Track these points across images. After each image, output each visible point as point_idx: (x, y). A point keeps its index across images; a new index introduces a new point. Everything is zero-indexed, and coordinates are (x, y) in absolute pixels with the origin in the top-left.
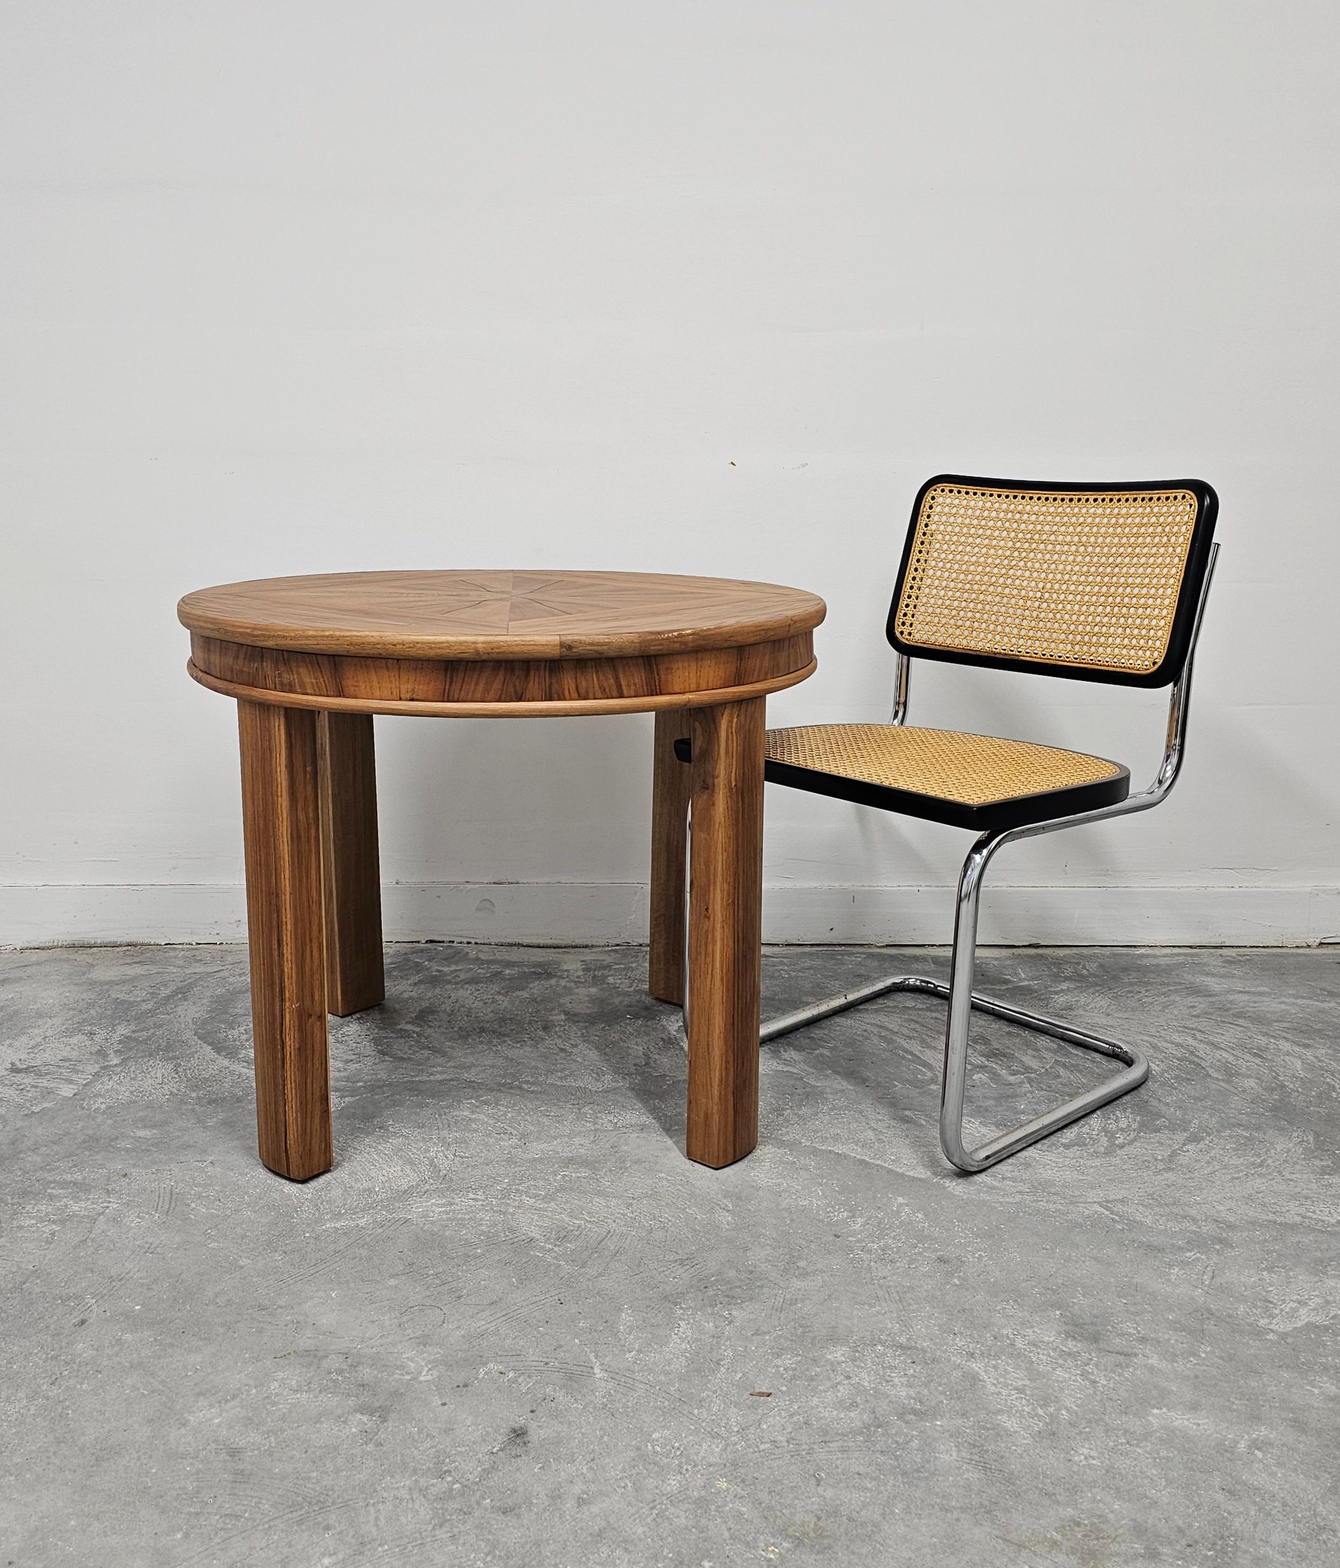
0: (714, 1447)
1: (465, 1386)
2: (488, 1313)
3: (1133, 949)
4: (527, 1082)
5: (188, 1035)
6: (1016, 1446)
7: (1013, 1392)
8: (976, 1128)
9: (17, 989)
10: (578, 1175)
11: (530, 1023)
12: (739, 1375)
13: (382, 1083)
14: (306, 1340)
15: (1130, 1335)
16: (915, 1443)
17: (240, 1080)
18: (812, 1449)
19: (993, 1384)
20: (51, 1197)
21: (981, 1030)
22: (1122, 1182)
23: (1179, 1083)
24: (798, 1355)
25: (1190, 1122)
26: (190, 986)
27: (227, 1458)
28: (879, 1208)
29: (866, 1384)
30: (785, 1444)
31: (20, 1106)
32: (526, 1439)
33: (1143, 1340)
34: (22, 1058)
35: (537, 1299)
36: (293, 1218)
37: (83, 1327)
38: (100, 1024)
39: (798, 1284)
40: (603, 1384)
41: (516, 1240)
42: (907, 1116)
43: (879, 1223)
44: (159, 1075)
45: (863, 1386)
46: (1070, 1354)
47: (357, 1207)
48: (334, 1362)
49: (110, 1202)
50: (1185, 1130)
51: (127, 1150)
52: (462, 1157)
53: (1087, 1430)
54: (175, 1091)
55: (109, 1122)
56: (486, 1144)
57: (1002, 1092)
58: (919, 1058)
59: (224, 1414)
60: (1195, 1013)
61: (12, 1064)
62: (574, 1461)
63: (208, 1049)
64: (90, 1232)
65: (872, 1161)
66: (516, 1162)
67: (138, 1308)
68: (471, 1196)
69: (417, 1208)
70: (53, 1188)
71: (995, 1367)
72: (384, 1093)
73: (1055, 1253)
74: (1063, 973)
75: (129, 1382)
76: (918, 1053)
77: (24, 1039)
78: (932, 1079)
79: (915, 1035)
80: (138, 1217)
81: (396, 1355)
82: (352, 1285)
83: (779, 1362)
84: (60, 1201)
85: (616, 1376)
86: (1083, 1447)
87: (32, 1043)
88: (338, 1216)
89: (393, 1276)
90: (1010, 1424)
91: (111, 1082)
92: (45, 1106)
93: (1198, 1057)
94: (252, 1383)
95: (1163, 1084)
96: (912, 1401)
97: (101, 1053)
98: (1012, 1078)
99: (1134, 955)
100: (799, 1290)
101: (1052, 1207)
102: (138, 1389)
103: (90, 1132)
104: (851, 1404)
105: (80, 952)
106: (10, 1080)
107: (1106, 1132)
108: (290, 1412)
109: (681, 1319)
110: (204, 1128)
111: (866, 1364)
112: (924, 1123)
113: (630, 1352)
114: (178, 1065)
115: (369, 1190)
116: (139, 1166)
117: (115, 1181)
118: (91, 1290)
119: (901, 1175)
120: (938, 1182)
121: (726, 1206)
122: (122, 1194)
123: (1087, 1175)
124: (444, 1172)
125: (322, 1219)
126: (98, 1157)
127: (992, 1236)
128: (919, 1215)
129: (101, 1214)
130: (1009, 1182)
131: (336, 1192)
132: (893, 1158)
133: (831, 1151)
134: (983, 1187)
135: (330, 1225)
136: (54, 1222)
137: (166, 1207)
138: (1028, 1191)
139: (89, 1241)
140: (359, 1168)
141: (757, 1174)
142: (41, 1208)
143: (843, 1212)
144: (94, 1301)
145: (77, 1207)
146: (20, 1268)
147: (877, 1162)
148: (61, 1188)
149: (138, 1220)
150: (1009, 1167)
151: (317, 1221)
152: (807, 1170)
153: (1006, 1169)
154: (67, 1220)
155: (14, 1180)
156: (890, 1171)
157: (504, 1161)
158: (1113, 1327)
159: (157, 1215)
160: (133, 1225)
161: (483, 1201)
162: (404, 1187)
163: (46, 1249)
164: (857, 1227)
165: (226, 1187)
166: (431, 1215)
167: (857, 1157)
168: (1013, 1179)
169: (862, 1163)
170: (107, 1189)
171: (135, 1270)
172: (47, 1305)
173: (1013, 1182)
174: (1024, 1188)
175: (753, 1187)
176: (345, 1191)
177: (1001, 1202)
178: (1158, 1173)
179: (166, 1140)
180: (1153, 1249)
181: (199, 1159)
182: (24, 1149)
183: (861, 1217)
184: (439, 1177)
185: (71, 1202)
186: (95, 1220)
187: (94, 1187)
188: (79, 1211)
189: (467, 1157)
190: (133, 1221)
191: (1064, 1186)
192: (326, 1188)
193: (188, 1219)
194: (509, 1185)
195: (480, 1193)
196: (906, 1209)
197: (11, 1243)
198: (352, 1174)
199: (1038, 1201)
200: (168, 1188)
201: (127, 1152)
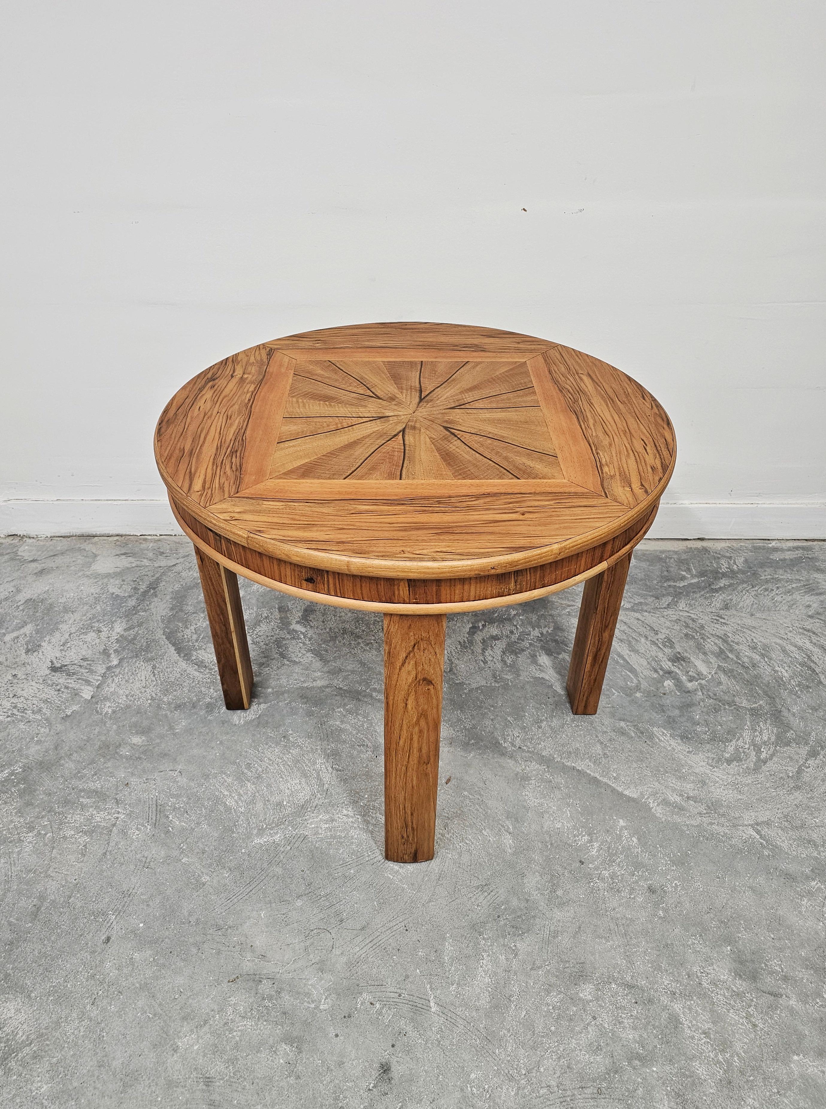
0: (510, 1090)
1: (349, 1016)
2: (360, 938)
3: (767, 541)
4: (375, 689)
5: (159, 635)
6: (706, 1095)
7: (703, 1036)
8: (668, 741)
9: (50, 581)
11: (374, 623)
12: (524, 1013)
13: (283, 689)
14: (248, 965)
15: (777, 972)
16: (640, 1091)
17: (194, 684)
18: (574, 1095)
19: (689, 1027)
20: (83, 807)
21: (667, 632)
22: (766, 802)
23: (801, 691)
24: (561, 992)
25: (810, 734)
26: (158, 581)
27: (204, 1087)
28: (608, 831)
29: (606, 1026)
30: (556, 1089)
31: (59, 709)
32: (390, 1075)
33: (786, 979)
34: (57, 655)
35: (392, 924)
36: (233, 832)
37: (109, 944)
38: (104, 621)
39: (558, 914)
40: (436, 1018)
41: (375, 860)
42: (622, 728)
43: (609, 848)
44: (143, 678)
45: (604, 1028)
46: (738, 995)
47: (273, 822)
48: (265, 987)
49: (119, 813)
50: (806, 743)
51: (126, 757)
52: (337, 770)
53: (752, 1078)
54: (154, 696)
55: (115, 727)
56: (352, 757)
57: (683, 700)
58: (628, 662)
59: (200, 1041)
60: (810, 614)
61: (52, 662)
62: (421, 1100)
63: (172, 649)
64: (108, 844)
65: (601, 779)
66: (372, 777)
67: (141, 925)
68: (345, 812)
69: (311, 823)
70: (83, 797)
71: (690, 1009)
72: (285, 700)
73: (725, 882)
74: (721, 568)
75: (140, 1004)
76: (626, 657)
77: (57, 634)
78: (637, 686)
79: (625, 638)
80: (137, 829)
81: (304, 981)
82: (274, 905)
83: (548, 1000)
84: (88, 811)
85: (445, 1011)
86: (749, 1097)
87: (63, 640)
88: (261, 832)
89: (298, 897)
90: (701, 1070)
91: (114, 684)
92: (74, 709)
93: (813, 661)
94: (216, 1008)
95: (791, 692)
96: (637, 1045)
97: (105, 653)
98: (690, 685)
99: (768, 548)
100: (559, 921)
101: (721, 830)
102: (146, 1012)
103: (103, 738)
104: (597, 1048)
105: (88, 541)
106: (51, 680)
107: (755, 745)
108: (241, 1040)
109: (484, 951)
110: (174, 734)
111: (605, 1004)
112: (633, 735)
113: (453, 985)
114: (154, 667)
115: (280, 804)
116: (135, 775)
117: (121, 790)
118: (112, 906)
119: (621, 795)
120: (645, 802)
121: (508, 828)
122: (126, 804)
123: (743, 794)
124: (326, 786)
125: (252, 834)
126: (109, 764)
127: (683, 864)
128: (634, 839)
129: (114, 825)
130: (692, 802)
131: (259, 806)
132: (615, 775)
133: (574, 768)
134: (675, 807)
135: (257, 841)
136: (85, 833)
137: (154, 819)
138: (705, 811)
139: (108, 853)
140: (272, 780)
141: (527, 793)
142: (77, 818)
143: (584, 836)
144: (114, 917)
145: (99, 817)
146: (67, 882)
147: (605, 780)
148: (88, 798)
149: (137, 832)
150: (692, 785)
151: (249, 836)
152: (559, 788)
153: (689, 788)
154: (93, 831)
155: (58, 788)
156: (613, 790)
157: (364, 775)
158: (766, 965)
159: (149, 827)
160: (134, 837)
161: (352, 817)
162: (302, 802)
163: (82, 862)
164: (594, 852)
165: (190, 799)
166: (320, 831)
167: (592, 774)
168: (695, 799)
169: (595, 781)
170: (116, 799)
171: (138, 885)
172: (85, 920)
173: (695, 802)
174: (702, 809)
175: (525, 807)
176: (265, 804)
177: (687, 825)
178: (790, 792)
179: (151, 748)
180: (789, 877)
181: (172, 768)
182: (63, 755)
183: (597, 842)
184: (323, 791)
185: (95, 812)
186: (111, 831)
187: (108, 797)
188: (101, 822)
189: (340, 771)
190: (134, 833)
191: (728, 807)
192: (253, 802)
193: (168, 832)
194: (368, 801)
195: (350, 809)
196: (626, 833)
197: (60, 854)
198: (269, 786)
199: (712, 824)
200: (155, 799)
201: (127, 759)
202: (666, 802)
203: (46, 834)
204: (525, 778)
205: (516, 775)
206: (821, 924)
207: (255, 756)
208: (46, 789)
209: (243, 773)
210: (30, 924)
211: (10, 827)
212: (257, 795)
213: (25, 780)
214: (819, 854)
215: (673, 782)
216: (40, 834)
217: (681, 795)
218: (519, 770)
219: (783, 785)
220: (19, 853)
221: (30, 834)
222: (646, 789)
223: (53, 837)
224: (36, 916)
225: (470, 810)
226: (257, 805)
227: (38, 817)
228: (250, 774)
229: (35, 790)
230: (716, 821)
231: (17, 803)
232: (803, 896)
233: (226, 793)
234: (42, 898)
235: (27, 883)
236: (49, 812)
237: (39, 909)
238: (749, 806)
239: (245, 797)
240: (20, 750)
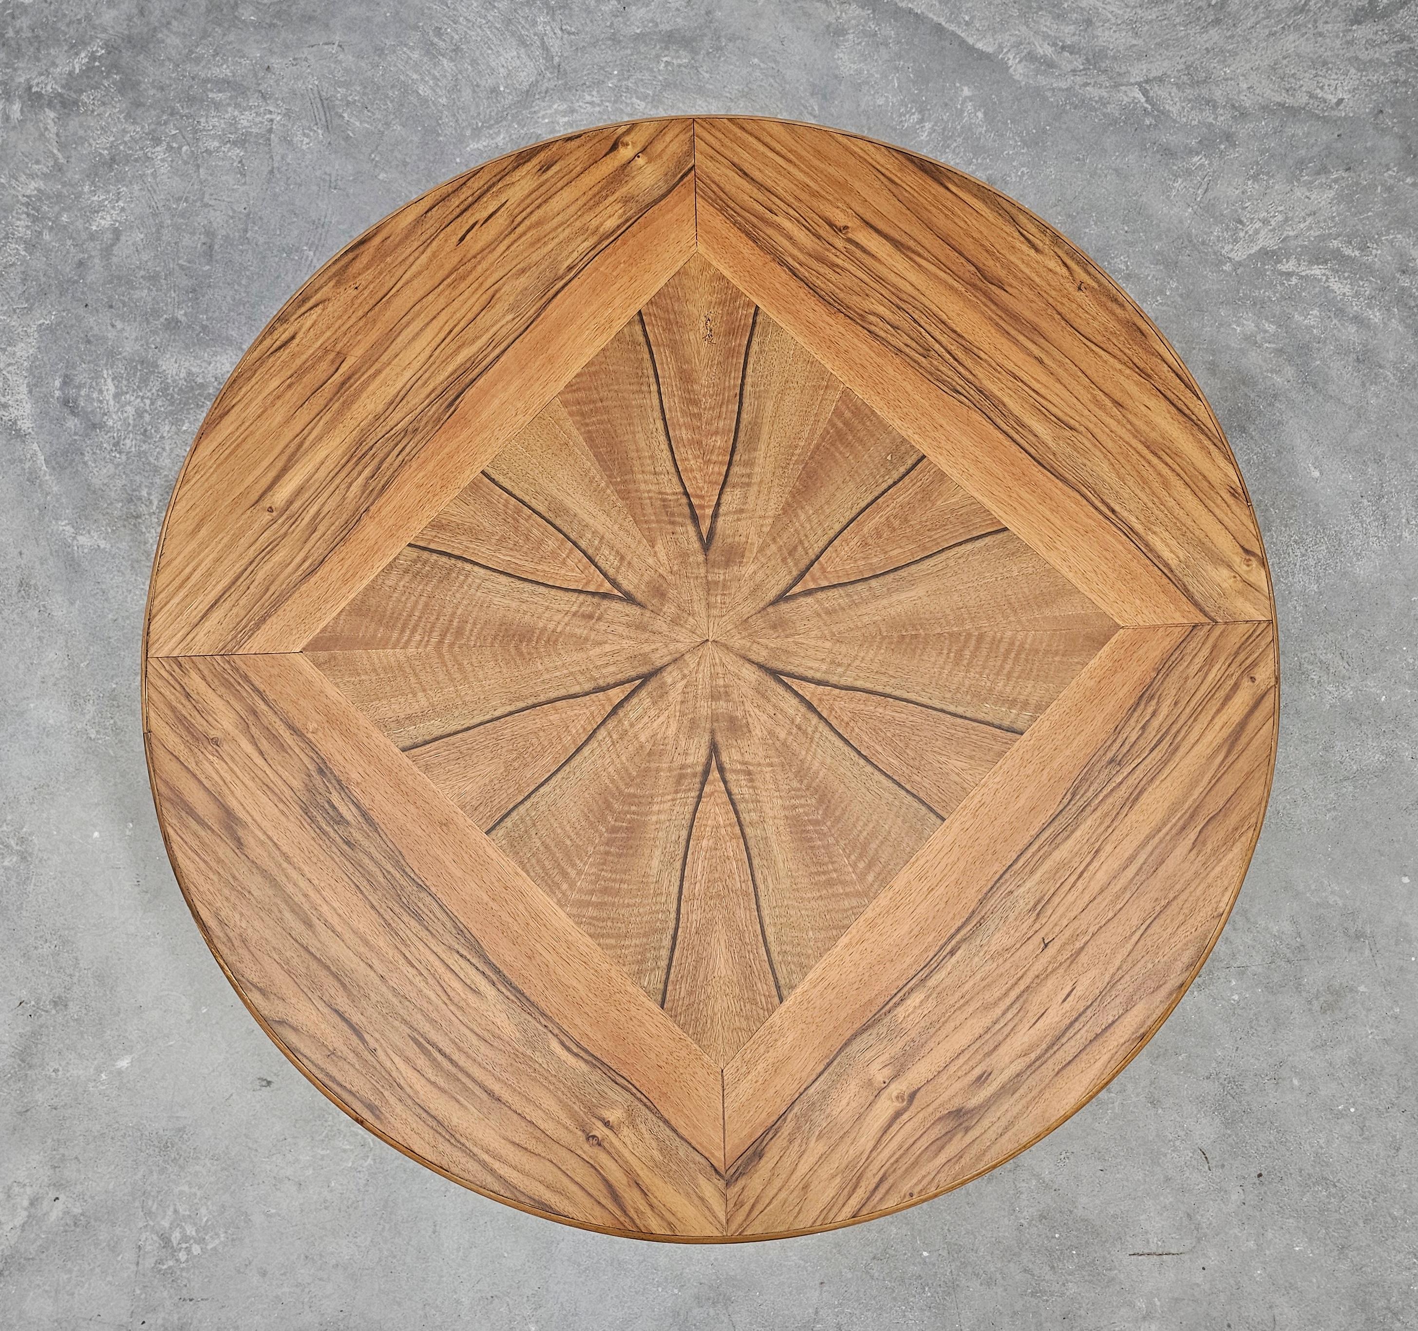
10: (679, 61)
20: (217, 105)
22: (1167, 47)
28: (946, 105)
36: (439, 135)
43: (944, 129)
49: (271, 112)
51: (252, 25)
52: (569, 33)
64: (272, 158)
65: (947, 26)
66: (620, 42)
68: (588, 98)
69: (543, 117)
70: (212, 91)
73: (1084, 164)
80: (304, 135)
84: (227, 112)
88: (477, 133)
101: (1096, 93)
115: (494, 90)
116: (275, 53)
117: (263, 78)
118: (304, 240)
119: (971, 49)
120: (1002, 59)
121: (813, 109)
122: (277, 99)
123: (1140, 37)
124: (557, 60)
125: (465, 136)
126: (231, 37)
127: (1037, 143)
128: (980, 115)
129: (270, 131)
130: (1066, 54)
131: (467, 94)
132: (967, 18)
133: (910, 11)
134: (1042, 64)
135: (473, 145)
136: (234, 143)
137: (323, 119)
138: (1081, 67)
139: (276, 171)
140: (478, 53)
141: (841, 55)
142: (214, 122)
143: (914, 114)
144: (311, 253)
145: (245, 120)
146: (234, 211)
147: (952, 27)
148: (220, 91)
149: (306, 140)
150: (1072, 27)
151: (461, 140)
152: (887, 45)
153: (1068, 32)
154: (245, 141)
155: (170, 78)
156: (962, 43)
157: (610, 39)
158: (1109, 263)
159: (320, 131)
160: (304, 147)
161: (599, 105)
162: (525, 86)
163: (245, 183)
164: (924, 137)
165: (365, 87)
166: (557, 128)
167: (935, 19)
168: (1072, 49)
169: (939, 29)
170: (260, 91)
171: (330, 212)
172: (277, 259)
173: (1071, 53)
174: (1078, 63)
175: (836, 77)
176: (474, 91)
177: (1053, 89)
178: (1205, 29)
179: (285, 8)
180: (1168, 152)
181: (326, 41)
182: (157, 24)
183: (930, 121)
184: (554, 67)
185: (236, 113)
186: (269, 139)
187: (249, 89)
188: (250, 127)
189: (573, 34)
190: (304, 143)
191: (1115, 58)
192: (455, 88)
193: (348, 138)
194: (619, 80)
195: (594, 93)
196: (969, 106)
197: (211, 175)
198: (474, 62)
199: (1087, 84)
200: (315, 92)
201: (255, 28)
202: (1031, 57)
203: (180, 148)
204: (839, 32)
205: (828, 27)
206: (1190, 210)
207: (445, 16)
208: (154, 81)
209: (432, 44)
210: (208, 267)
211: (127, 139)
212: (460, 77)
213: (115, 66)
214: (1216, 119)
215: (1046, 23)
216: (172, 147)
217: (1055, 45)
218: (831, 19)
219: (1198, 19)
220: (154, 175)
221: (158, 149)
222: (1007, 37)
223: (192, 152)
224: (211, 256)
225: (760, 86)
226: (463, 93)
227: (159, 124)
228: (442, 44)
229: (139, 83)
230: (1092, 81)
231: (120, 104)
232: (1180, 176)
233: (415, 76)
234: (210, 234)
235: (182, 215)
236: (172, 114)
237: (211, 247)
238: (1143, 55)
239: (445, 81)
240: (88, 17)
